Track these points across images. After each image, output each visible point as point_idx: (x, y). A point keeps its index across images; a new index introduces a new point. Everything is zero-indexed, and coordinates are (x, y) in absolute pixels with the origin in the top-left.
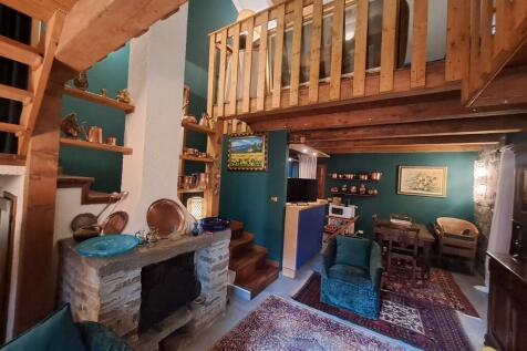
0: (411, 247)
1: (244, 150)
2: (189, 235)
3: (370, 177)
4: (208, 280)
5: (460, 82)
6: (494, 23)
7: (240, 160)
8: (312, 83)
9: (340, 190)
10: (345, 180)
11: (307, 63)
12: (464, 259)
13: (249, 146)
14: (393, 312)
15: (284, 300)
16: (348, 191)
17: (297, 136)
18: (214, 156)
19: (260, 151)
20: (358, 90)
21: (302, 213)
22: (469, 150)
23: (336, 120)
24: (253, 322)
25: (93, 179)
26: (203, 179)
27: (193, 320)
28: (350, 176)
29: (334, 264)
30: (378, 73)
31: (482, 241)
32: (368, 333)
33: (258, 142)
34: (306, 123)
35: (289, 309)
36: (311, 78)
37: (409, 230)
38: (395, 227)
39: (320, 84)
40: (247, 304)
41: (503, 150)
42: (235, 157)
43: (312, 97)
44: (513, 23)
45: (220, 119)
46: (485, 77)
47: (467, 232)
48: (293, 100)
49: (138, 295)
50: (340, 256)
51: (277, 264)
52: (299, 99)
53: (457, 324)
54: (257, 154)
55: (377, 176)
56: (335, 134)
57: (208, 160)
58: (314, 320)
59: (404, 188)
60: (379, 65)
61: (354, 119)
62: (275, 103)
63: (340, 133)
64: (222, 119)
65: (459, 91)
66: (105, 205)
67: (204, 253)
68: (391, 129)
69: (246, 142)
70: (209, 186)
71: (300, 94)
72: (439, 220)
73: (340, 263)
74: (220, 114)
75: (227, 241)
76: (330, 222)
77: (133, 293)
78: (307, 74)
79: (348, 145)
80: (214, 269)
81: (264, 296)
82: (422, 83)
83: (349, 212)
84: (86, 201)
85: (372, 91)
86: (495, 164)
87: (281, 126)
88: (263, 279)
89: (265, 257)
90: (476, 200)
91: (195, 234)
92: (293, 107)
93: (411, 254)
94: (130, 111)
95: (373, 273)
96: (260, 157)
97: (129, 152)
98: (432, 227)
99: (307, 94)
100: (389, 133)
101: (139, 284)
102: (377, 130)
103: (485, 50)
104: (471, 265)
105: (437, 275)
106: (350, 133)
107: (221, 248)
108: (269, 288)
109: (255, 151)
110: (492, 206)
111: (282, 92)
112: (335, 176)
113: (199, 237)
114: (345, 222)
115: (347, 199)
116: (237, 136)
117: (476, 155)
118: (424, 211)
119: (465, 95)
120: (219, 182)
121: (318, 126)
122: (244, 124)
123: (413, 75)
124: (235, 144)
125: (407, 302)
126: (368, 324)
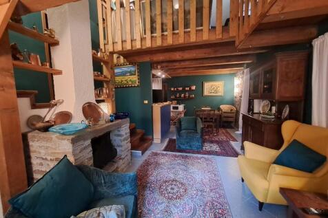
0: (212, 119)
1: (124, 74)
2: (108, 122)
3: (190, 88)
4: (122, 146)
5: (234, 37)
6: (250, 8)
7: (122, 81)
8: (168, 33)
9: (176, 97)
10: (178, 91)
11: (165, 21)
12: (231, 122)
13: (126, 72)
14: (207, 147)
15: (159, 152)
16: (180, 97)
17: (155, 65)
18: (109, 77)
19: (135, 75)
20: (193, 39)
21: (162, 108)
22: (232, 72)
23: (177, 56)
24: (147, 164)
25: (36, 92)
26: (105, 91)
27: (117, 168)
28: (181, 89)
29: (181, 130)
30: (202, 30)
31: (238, 112)
32: (199, 156)
33: (133, 69)
34: (161, 57)
35: (163, 155)
36: (169, 30)
37: (211, 110)
38: (205, 111)
39: (174, 34)
40: (141, 158)
41: (245, 71)
42: (118, 79)
43: (170, 41)
44: (256, 14)
45: (110, 53)
46: (246, 34)
47: (232, 110)
48: (159, 43)
49: (91, 155)
50: (183, 127)
51: (150, 137)
52: (162, 42)
53: (231, 146)
54: (133, 76)
55: (194, 88)
56: (175, 64)
57: (106, 79)
58: (176, 156)
59: (206, 93)
60: (202, 26)
61: (187, 55)
62: (148, 44)
63: (177, 64)
64: (112, 53)
65: (234, 42)
66: (48, 109)
67: (116, 132)
68: (201, 61)
69: (125, 69)
70: (109, 96)
71: (163, 39)
72: (221, 107)
73: (184, 129)
74: (111, 50)
75: (128, 124)
76: (172, 114)
77: (88, 153)
78: (164, 27)
79: (180, 71)
80: (124, 140)
81: (148, 153)
82: (221, 37)
83: (181, 108)
84: (34, 106)
85: (199, 40)
86: (242, 78)
87: (147, 59)
88: (146, 145)
89: (144, 135)
90: (235, 95)
91: (112, 121)
92: (159, 47)
93: (212, 122)
94: (56, 43)
95: (199, 131)
96: (135, 78)
97: (59, 73)
98: (219, 109)
99: (167, 39)
100: (200, 64)
101: (91, 148)
102: (194, 62)
103: (246, 23)
104: (233, 125)
105: (222, 131)
106: (182, 63)
107: (125, 128)
108: (150, 148)
109: (131, 75)
110: (241, 97)
111: (152, 37)
112: (172, 89)
113: (114, 123)
114: (180, 113)
115: (179, 101)
116: (118, 66)
117: (234, 75)
118: (215, 103)
119: (237, 43)
120: (114, 93)
121: (168, 59)
122: (122, 58)
123: (217, 33)
124: (117, 71)
125: (212, 142)
126: (199, 153)
